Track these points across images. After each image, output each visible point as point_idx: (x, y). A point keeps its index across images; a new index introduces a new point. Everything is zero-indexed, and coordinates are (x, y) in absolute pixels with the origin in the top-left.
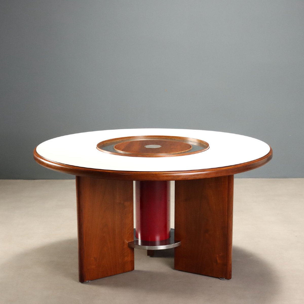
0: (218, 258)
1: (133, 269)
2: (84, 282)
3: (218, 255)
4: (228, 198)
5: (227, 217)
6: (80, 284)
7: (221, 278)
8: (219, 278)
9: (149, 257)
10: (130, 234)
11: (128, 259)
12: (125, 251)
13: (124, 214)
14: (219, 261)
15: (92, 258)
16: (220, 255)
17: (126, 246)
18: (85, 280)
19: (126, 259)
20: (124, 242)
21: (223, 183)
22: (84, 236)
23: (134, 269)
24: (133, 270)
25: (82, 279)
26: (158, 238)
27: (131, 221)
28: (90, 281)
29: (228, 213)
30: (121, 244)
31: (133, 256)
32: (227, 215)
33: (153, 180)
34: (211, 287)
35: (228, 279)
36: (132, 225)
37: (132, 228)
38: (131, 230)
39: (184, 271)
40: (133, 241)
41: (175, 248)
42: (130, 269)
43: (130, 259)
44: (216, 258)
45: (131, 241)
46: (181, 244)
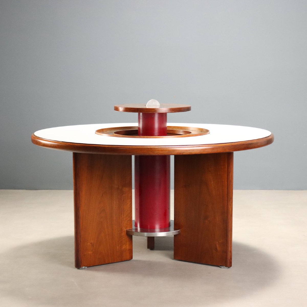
0: (217, 246)
2: (80, 267)
3: (217, 242)
5: (226, 202)
6: (76, 270)
7: (220, 266)
8: (219, 267)
10: (128, 222)
11: (126, 247)
12: (123, 239)
13: (122, 200)
14: (218, 248)
15: (89, 244)
17: (124, 234)
18: (81, 266)
19: (124, 247)
20: (121, 230)
21: (222, 167)
22: (81, 220)
25: (78, 265)
26: (157, 227)
27: (129, 207)
28: (86, 267)
30: (119, 231)
35: (228, 267)
36: (130, 212)
37: (130, 216)
38: (129, 217)
39: (184, 260)
40: (131, 229)
41: (174, 235)
42: (128, 258)
43: (128, 247)
44: (216, 246)
45: (129, 229)
46: (180, 232)
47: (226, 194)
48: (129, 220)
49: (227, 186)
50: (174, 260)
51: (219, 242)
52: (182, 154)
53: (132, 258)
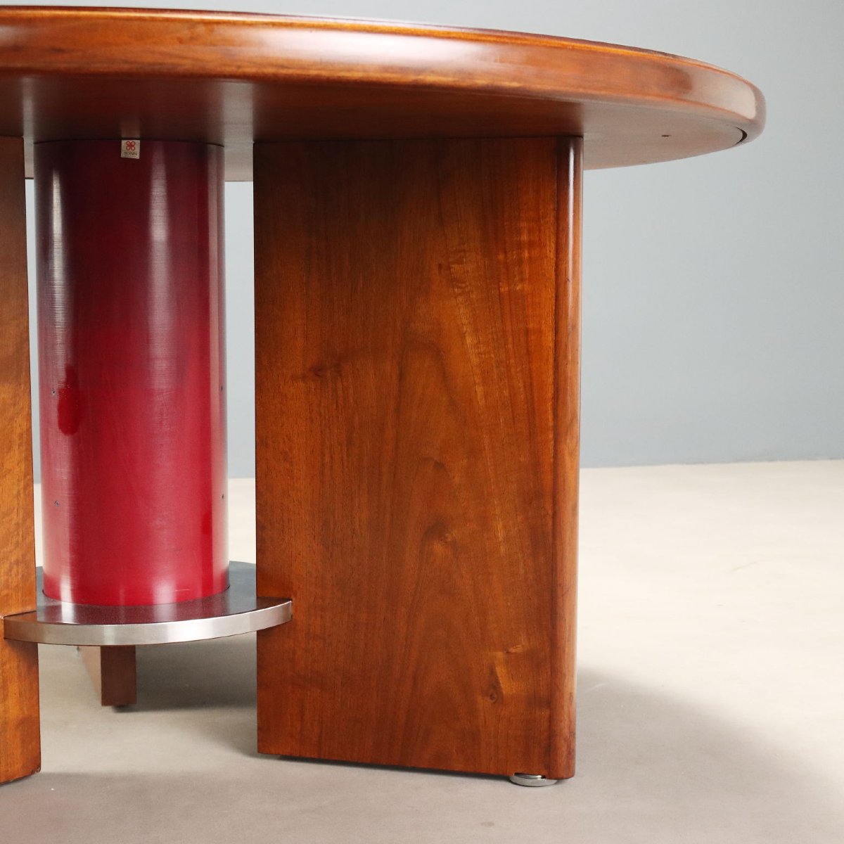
0: (501, 671)
1: (34, 764)
3: (500, 655)
4: (557, 331)
7: (517, 774)
8: (508, 779)
9: (108, 710)
10: (15, 568)
14: (507, 686)
16: (512, 650)
21: (526, 254)
23: (39, 766)
24: (33, 773)
26: (164, 594)
29: (556, 416)
31: (34, 691)
32: (551, 424)
33: (187, 65)
34: (491, 824)
35: (555, 781)
36: (24, 520)
37: (24, 538)
38: (17, 544)
39: (315, 756)
40: (29, 608)
41: (259, 632)
42: (17, 767)
43: (13, 709)
44: (492, 672)
45: (20, 610)
46: (291, 610)
47: (550, 395)
48: (17, 562)
49: (551, 353)
50: (262, 757)
51: (508, 652)
52: (411, 78)
53: (36, 765)
